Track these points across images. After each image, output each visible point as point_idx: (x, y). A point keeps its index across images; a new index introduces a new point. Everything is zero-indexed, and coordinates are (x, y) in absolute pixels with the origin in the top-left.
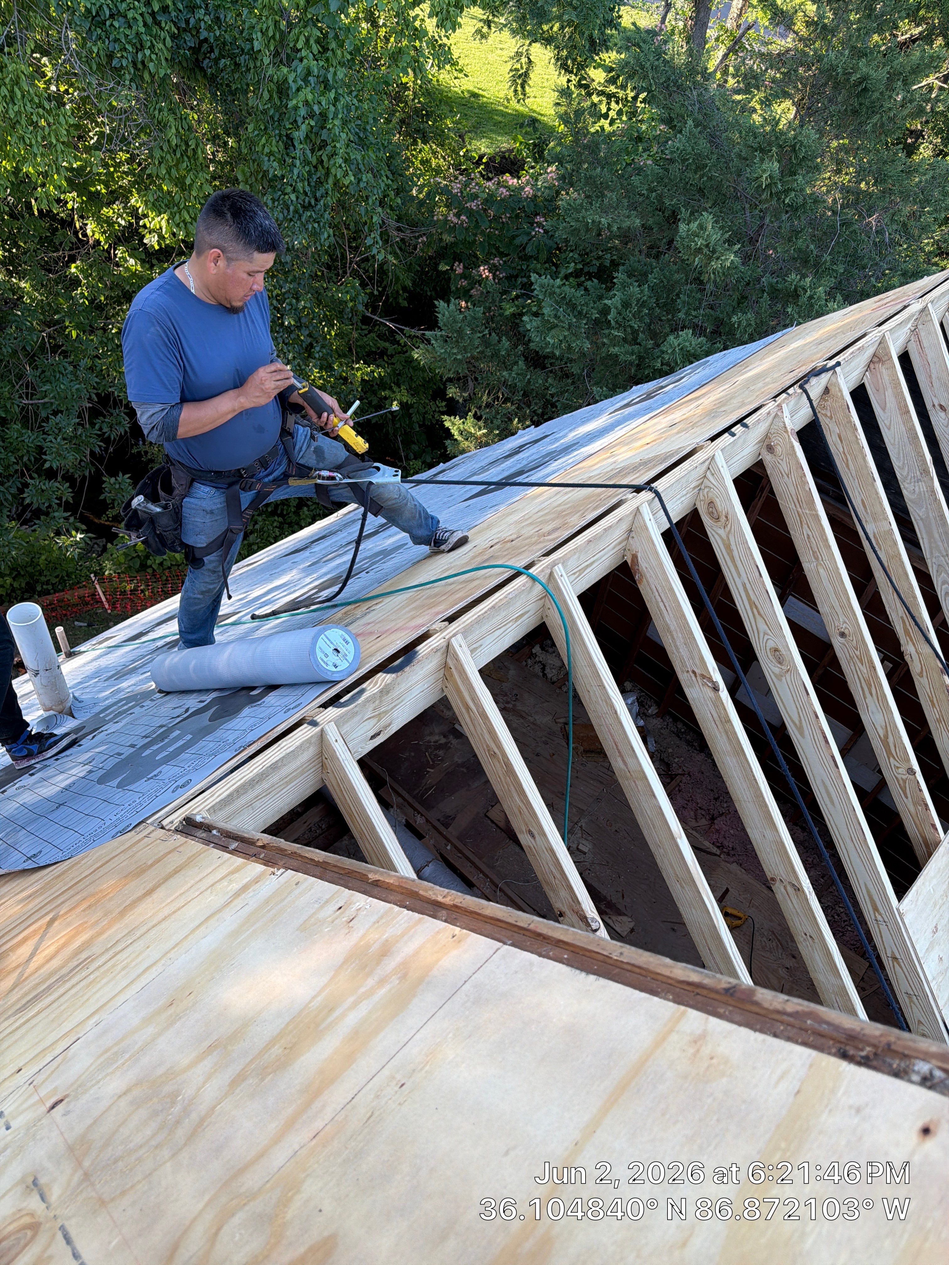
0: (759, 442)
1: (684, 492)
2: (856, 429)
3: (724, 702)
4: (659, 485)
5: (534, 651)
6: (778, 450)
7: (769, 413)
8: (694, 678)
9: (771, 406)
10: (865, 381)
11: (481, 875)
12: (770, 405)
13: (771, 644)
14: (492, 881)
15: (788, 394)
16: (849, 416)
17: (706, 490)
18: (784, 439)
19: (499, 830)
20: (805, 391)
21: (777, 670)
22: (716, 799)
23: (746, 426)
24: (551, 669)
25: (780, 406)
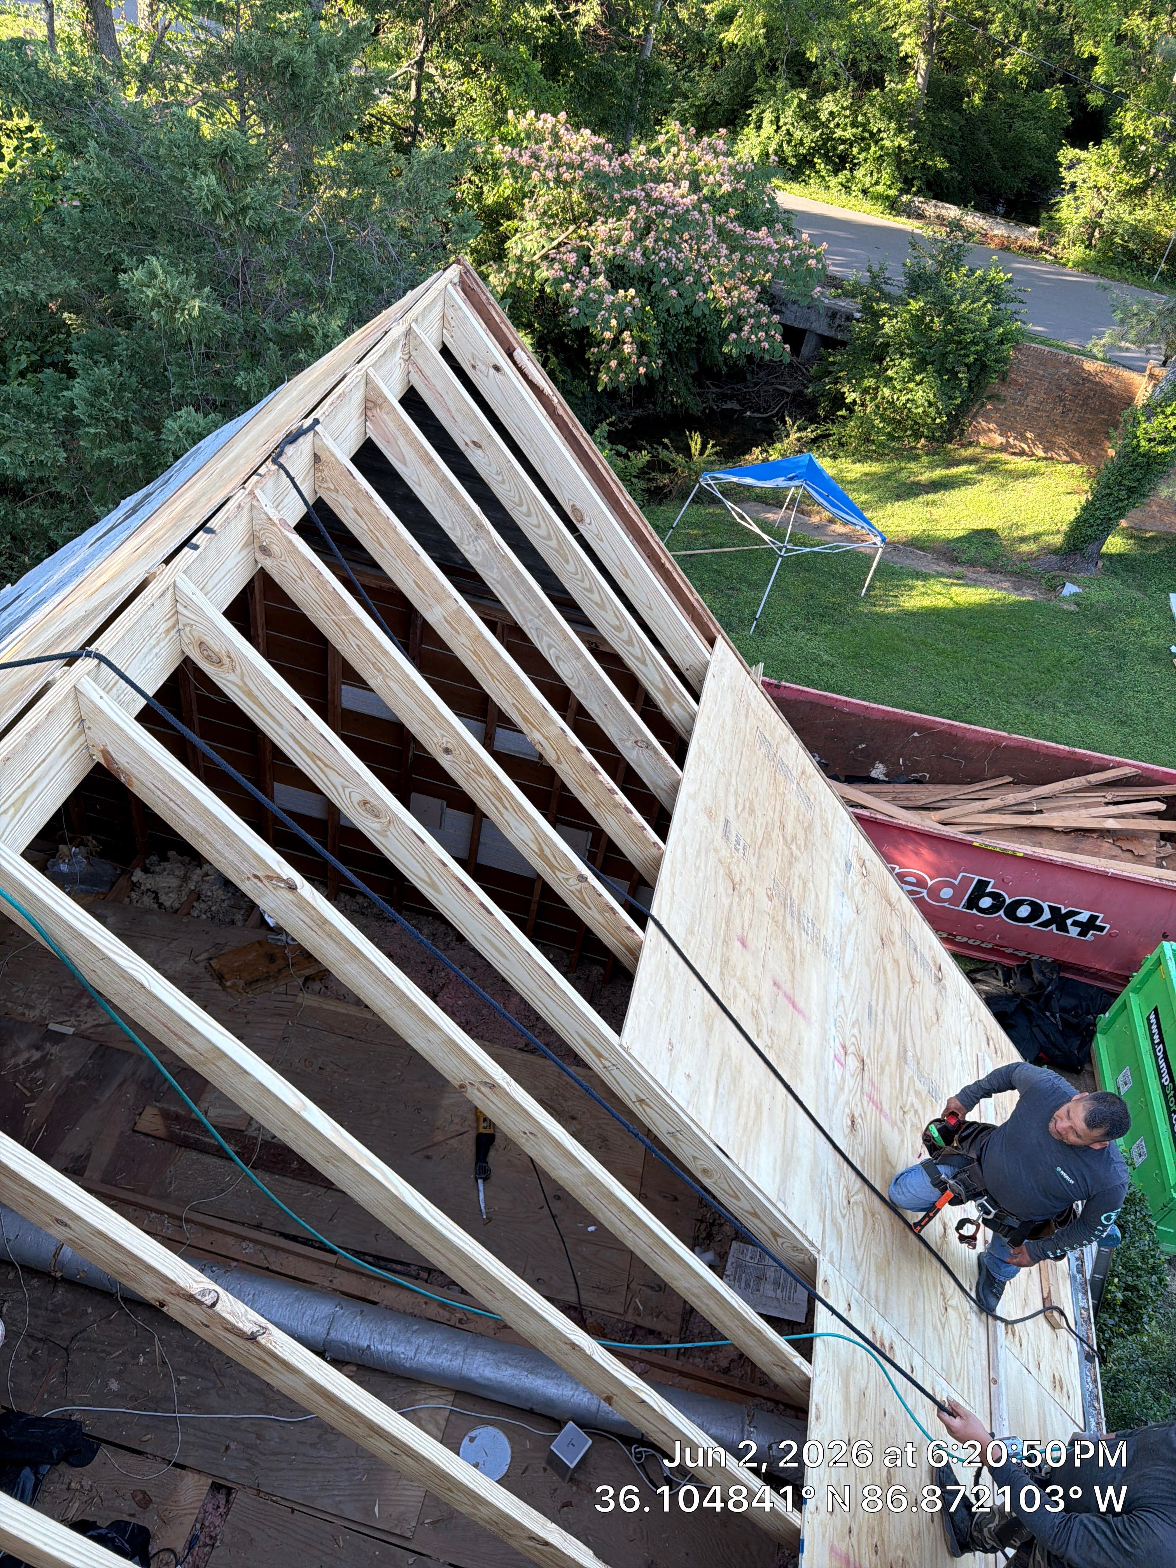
0: (246, 545)
1: (153, 642)
2: (371, 498)
3: (310, 900)
4: (101, 646)
5: (134, 879)
6: (275, 549)
7: (239, 506)
8: (259, 884)
9: (240, 496)
10: (370, 434)
11: (154, 1215)
12: (238, 495)
13: (356, 798)
14: (171, 1216)
15: (259, 475)
16: (356, 484)
17: (188, 629)
18: (276, 534)
19: (159, 1143)
20: (281, 466)
21: (377, 826)
22: (430, 971)
23: (211, 531)
24: (167, 894)
25: (252, 493)
